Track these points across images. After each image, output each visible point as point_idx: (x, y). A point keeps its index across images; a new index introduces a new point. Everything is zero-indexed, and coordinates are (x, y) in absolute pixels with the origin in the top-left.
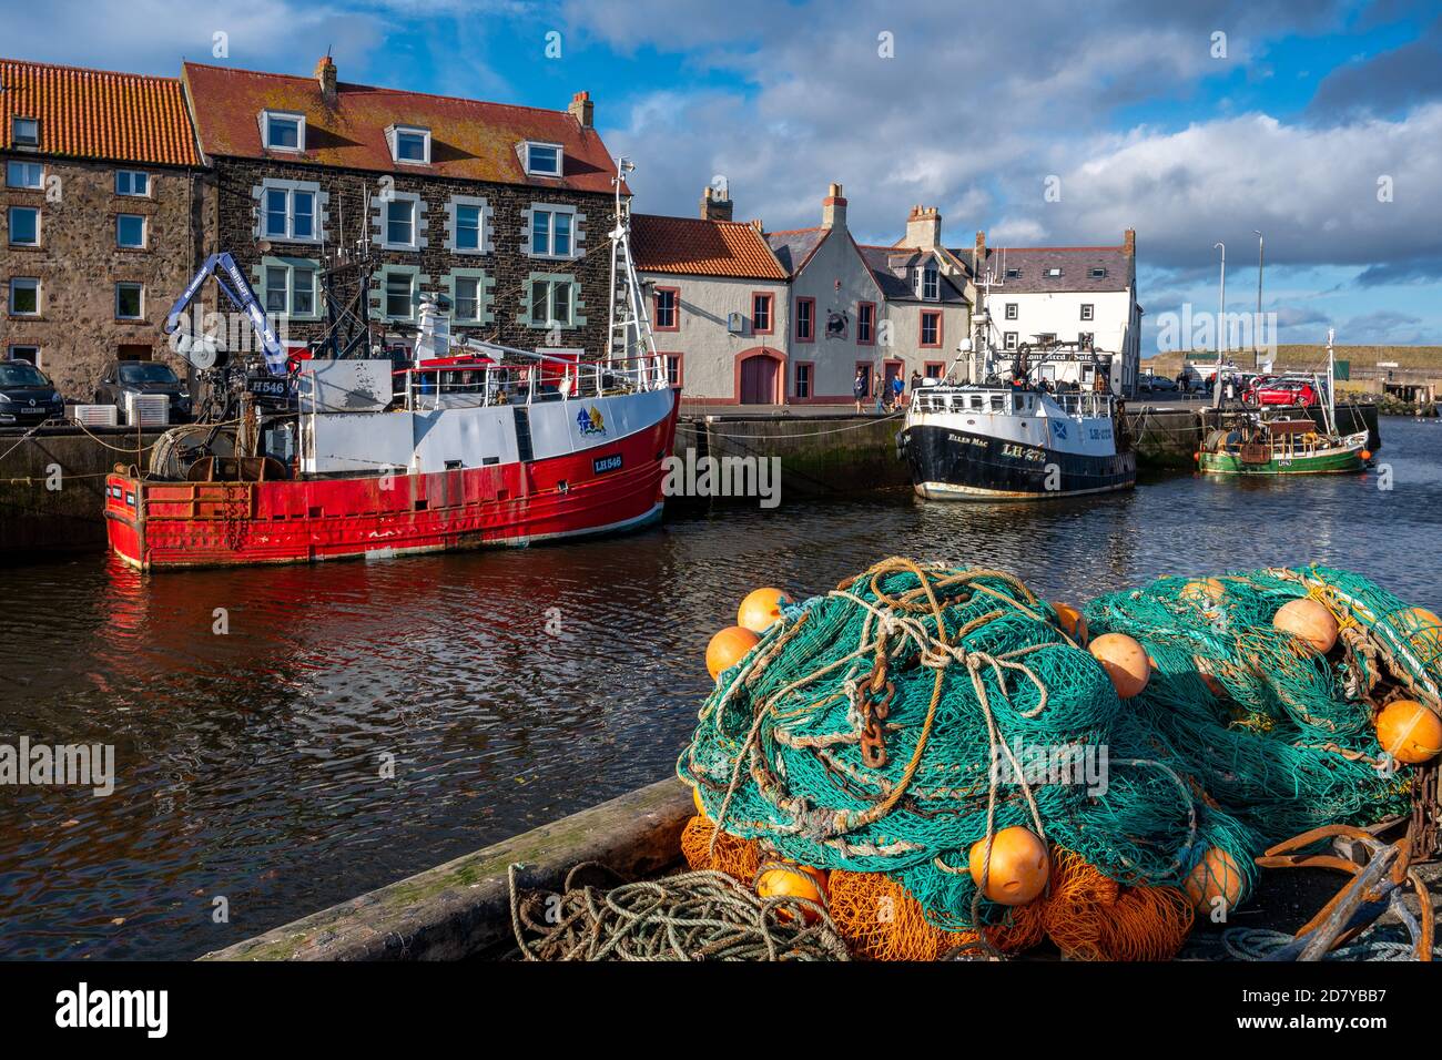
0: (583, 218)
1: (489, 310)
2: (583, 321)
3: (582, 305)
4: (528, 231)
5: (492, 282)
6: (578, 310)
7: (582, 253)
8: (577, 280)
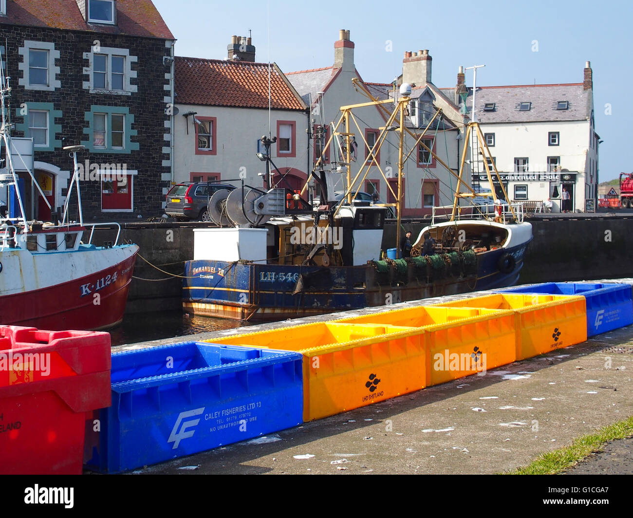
0: (135, 59)
1: (57, 138)
2: (136, 146)
3: (135, 133)
4: (89, 71)
5: (59, 114)
6: (131, 137)
7: (134, 88)
8: (131, 112)
